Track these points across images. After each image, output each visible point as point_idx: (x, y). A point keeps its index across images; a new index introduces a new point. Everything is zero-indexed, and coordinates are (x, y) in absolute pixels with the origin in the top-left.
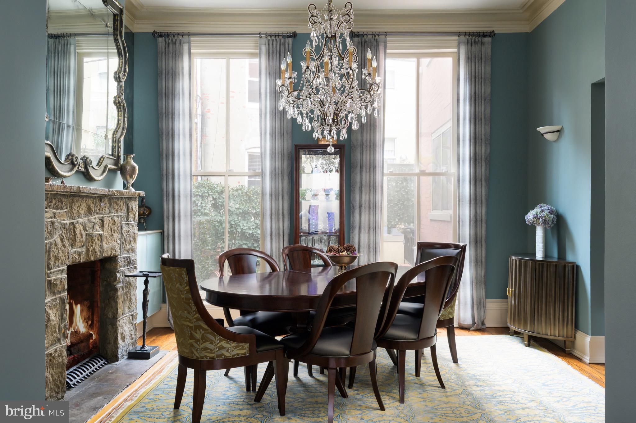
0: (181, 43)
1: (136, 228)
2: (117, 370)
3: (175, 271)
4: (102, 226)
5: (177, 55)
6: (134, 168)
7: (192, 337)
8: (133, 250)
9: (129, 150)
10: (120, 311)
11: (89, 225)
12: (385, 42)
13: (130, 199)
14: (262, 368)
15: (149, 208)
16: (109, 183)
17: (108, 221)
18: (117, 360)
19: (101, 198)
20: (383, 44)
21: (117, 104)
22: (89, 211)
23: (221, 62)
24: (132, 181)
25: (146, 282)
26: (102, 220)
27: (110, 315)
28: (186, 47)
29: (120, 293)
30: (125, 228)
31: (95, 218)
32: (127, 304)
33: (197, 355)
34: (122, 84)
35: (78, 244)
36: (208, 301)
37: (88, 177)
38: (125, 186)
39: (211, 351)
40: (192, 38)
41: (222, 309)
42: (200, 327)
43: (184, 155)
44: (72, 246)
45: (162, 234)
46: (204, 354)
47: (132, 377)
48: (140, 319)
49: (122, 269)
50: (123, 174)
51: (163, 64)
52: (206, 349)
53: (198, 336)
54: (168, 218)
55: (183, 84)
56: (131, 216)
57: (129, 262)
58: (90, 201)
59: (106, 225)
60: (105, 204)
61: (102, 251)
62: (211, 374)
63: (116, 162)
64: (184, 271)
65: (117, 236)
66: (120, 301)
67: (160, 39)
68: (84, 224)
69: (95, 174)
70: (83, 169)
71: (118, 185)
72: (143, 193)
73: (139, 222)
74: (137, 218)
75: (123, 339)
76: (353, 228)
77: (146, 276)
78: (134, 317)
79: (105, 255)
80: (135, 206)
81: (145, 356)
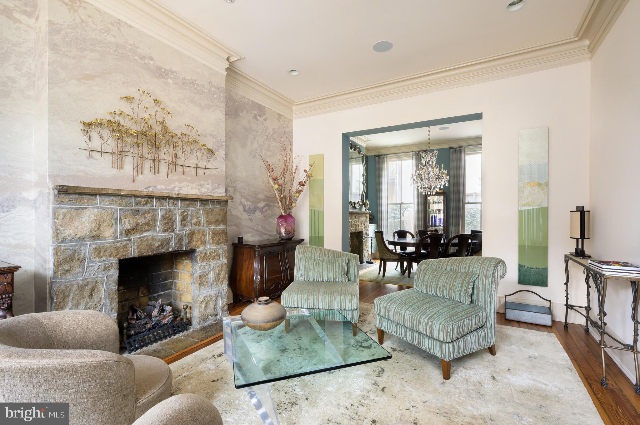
0: (384, 158)
1: (369, 223)
2: (363, 265)
3: (378, 234)
4: (359, 222)
5: (382, 162)
6: (368, 204)
7: (383, 252)
8: (368, 230)
9: (367, 198)
10: (364, 248)
11: (356, 222)
12: (465, 150)
13: (367, 214)
14: (405, 264)
15: (373, 217)
16: (361, 209)
17: (360, 220)
18: (363, 263)
19: (358, 214)
20: (463, 151)
21: (363, 183)
22: (355, 218)
23: (398, 163)
24: (367, 208)
25: (372, 240)
26: (359, 220)
27: (361, 249)
28: (385, 159)
29: (364, 242)
30: (365, 223)
31: (357, 219)
32: (366, 246)
33: (385, 257)
34: (364, 177)
35: (353, 227)
36: (388, 244)
37: (354, 207)
38: (365, 210)
39: (388, 256)
40: (388, 156)
41: (394, 246)
42: (384, 250)
43: (385, 198)
44: (351, 227)
45: (378, 225)
46: (386, 257)
47: (366, 267)
48: (370, 253)
49: (365, 235)
50: (365, 206)
51: (378, 166)
52: (386, 256)
53: (384, 252)
54: (379, 220)
55: (384, 173)
56: (367, 219)
57: (367, 234)
58: (356, 215)
59: (360, 222)
60: (360, 215)
61: (359, 229)
62: (388, 263)
63: (363, 202)
64: (380, 234)
65: (363, 225)
66: (364, 245)
67: (377, 157)
68: (354, 221)
69: (357, 206)
70: (353, 205)
71: (363, 210)
72: (371, 212)
73: (370, 221)
74: (369, 220)
75: (365, 257)
76: (450, 224)
77: (372, 238)
78: (368, 251)
79: (360, 230)
80: (368, 216)
81: (372, 263)
